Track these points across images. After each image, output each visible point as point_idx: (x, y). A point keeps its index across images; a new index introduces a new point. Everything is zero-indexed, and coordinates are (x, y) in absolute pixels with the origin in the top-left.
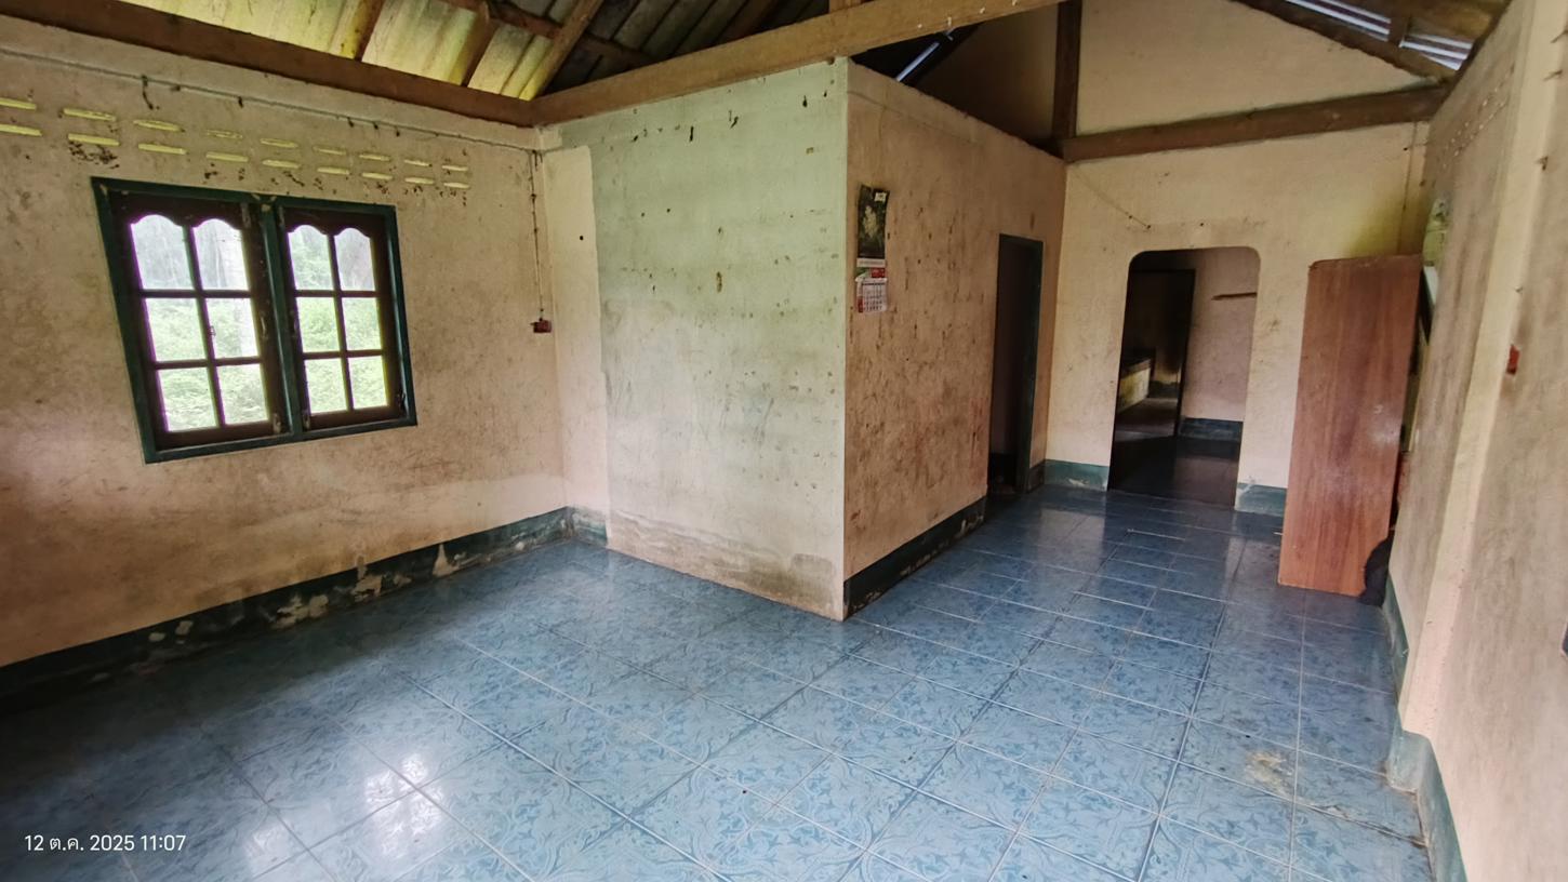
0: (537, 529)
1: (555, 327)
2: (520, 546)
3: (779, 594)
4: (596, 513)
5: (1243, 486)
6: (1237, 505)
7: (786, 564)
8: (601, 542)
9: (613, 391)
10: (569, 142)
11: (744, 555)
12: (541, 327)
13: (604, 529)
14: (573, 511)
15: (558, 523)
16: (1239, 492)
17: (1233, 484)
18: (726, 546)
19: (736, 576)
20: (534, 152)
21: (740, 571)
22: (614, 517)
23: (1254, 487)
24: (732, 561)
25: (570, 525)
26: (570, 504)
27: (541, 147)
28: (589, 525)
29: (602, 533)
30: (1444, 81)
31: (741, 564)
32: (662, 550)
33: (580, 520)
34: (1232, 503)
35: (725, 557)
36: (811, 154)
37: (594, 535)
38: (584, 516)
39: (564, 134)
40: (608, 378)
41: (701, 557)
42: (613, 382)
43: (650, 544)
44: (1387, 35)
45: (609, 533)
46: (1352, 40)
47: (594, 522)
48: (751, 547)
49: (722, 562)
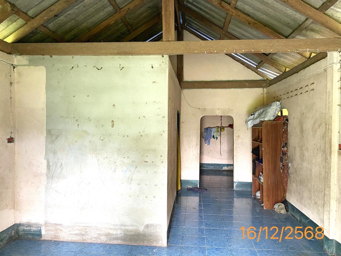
1: (16, 140)
4: (35, 224)
5: (236, 182)
6: (235, 188)
7: (141, 229)
8: (38, 237)
9: (51, 168)
10: (32, 63)
11: (121, 229)
12: (11, 140)
13: (40, 231)
14: (20, 225)
15: (12, 233)
16: (235, 184)
17: (232, 182)
18: (112, 227)
19: (116, 239)
20: (13, 65)
21: (119, 236)
22: (46, 224)
23: (238, 182)
24: (114, 232)
26: (18, 222)
27: (15, 63)
28: (30, 231)
29: (38, 233)
30: (267, 79)
31: (119, 233)
32: (75, 234)
33: (24, 229)
34: (233, 188)
35: (111, 232)
36: (154, 84)
37: (33, 235)
38: (27, 227)
39: (30, 61)
40: (48, 162)
41: (99, 234)
42: (51, 164)
43: (69, 233)
44: (255, 67)
45: (43, 232)
46: (248, 67)
47: (34, 229)
48: (125, 226)
49: (109, 234)
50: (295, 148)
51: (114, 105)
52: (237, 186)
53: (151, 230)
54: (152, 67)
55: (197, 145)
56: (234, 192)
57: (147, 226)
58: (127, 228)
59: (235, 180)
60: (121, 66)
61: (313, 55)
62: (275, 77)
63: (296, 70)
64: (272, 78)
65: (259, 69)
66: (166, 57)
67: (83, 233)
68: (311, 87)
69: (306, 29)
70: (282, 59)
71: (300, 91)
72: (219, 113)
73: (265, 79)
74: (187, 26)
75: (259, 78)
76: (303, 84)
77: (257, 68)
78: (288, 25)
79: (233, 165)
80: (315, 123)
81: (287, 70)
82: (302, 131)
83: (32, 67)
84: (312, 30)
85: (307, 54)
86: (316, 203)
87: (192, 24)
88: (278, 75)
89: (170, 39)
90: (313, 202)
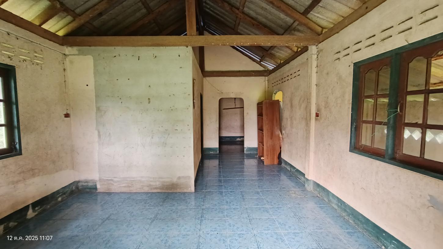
0: (65, 191)
1: (71, 116)
2: (60, 199)
3: (173, 190)
4: (91, 180)
5: (246, 148)
6: (245, 152)
7: (175, 180)
8: (94, 191)
9: (102, 136)
10: (81, 53)
11: (159, 181)
12: (67, 116)
13: (96, 185)
14: (79, 182)
15: (72, 188)
16: (245, 149)
17: (244, 148)
18: (152, 180)
19: (156, 188)
20: (64, 54)
21: (158, 186)
22: (100, 180)
23: (248, 148)
24: (154, 184)
25: (77, 188)
26: (77, 179)
27: (67, 53)
28: (87, 186)
29: (94, 187)
30: (268, 70)
31: (158, 184)
32: (125, 187)
33: (82, 185)
34: (244, 151)
35: (152, 183)
36: (181, 69)
37: (90, 188)
38: (85, 183)
39: (79, 50)
40: (99, 132)
41: (142, 185)
42: (101, 134)
43: (119, 186)
44: (259, 60)
45: (98, 186)
46: (254, 60)
47: (90, 184)
48: (162, 178)
49: (150, 185)
50: (287, 119)
51: (149, 86)
52: (247, 151)
53: (182, 181)
54: (179, 56)
55: (216, 120)
56: (245, 155)
57: (179, 178)
58: (164, 180)
59: (245, 146)
60: (155, 55)
61: (299, 49)
62: (273, 68)
63: (287, 61)
64: (271, 69)
65: (262, 63)
66: (190, 49)
67: (130, 185)
68: (298, 73)
69: (295, 29)
70: (278, 54)
71: (290, 77)
72: (233, 96)
73: (266, 69)
74: (207, 28)
75: (262, 69)
76: (292, 72)
77: (260, 62)
78: (281, 26)
79: (243, 137)
80: (300, 99)
81: (282, 62)
82: (292, 106)
83: (81, 57)
84: (299, 31)
85: (295, 49)
86: (300, 156)
87: (210, 26)
88: (275, 66)
89: (192, 34)
90: (299, 156)
